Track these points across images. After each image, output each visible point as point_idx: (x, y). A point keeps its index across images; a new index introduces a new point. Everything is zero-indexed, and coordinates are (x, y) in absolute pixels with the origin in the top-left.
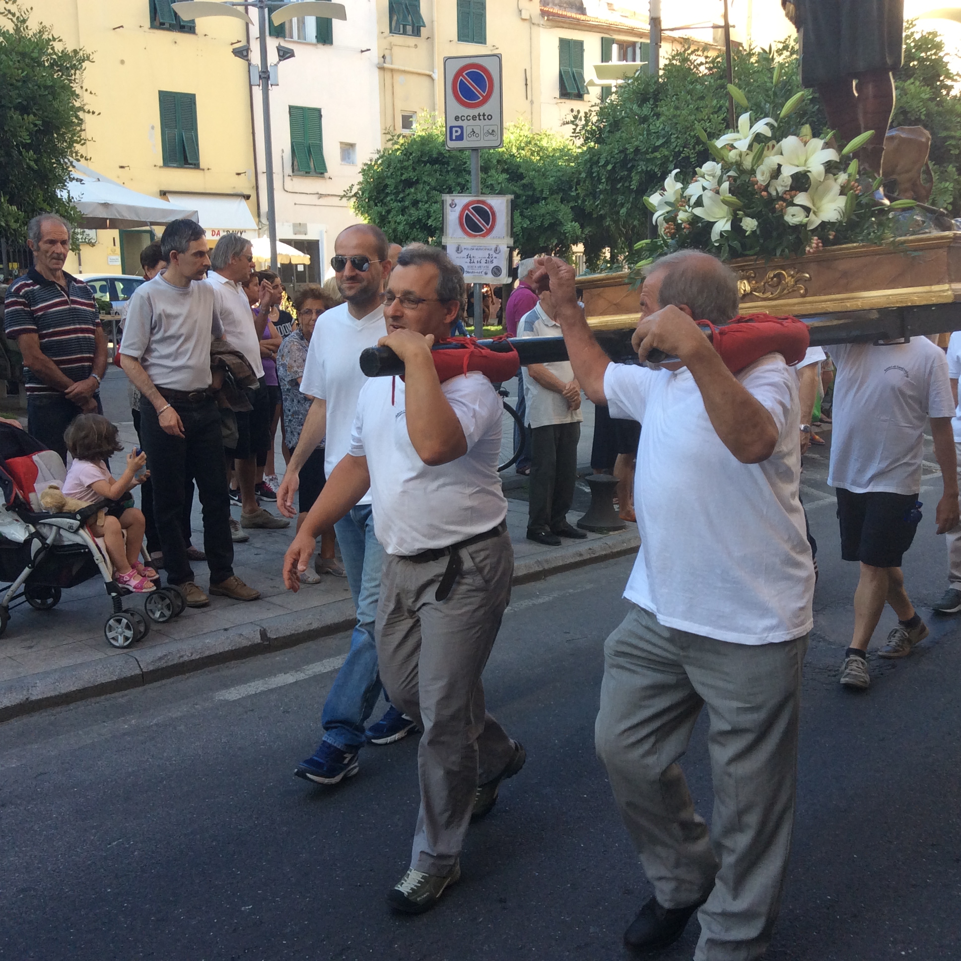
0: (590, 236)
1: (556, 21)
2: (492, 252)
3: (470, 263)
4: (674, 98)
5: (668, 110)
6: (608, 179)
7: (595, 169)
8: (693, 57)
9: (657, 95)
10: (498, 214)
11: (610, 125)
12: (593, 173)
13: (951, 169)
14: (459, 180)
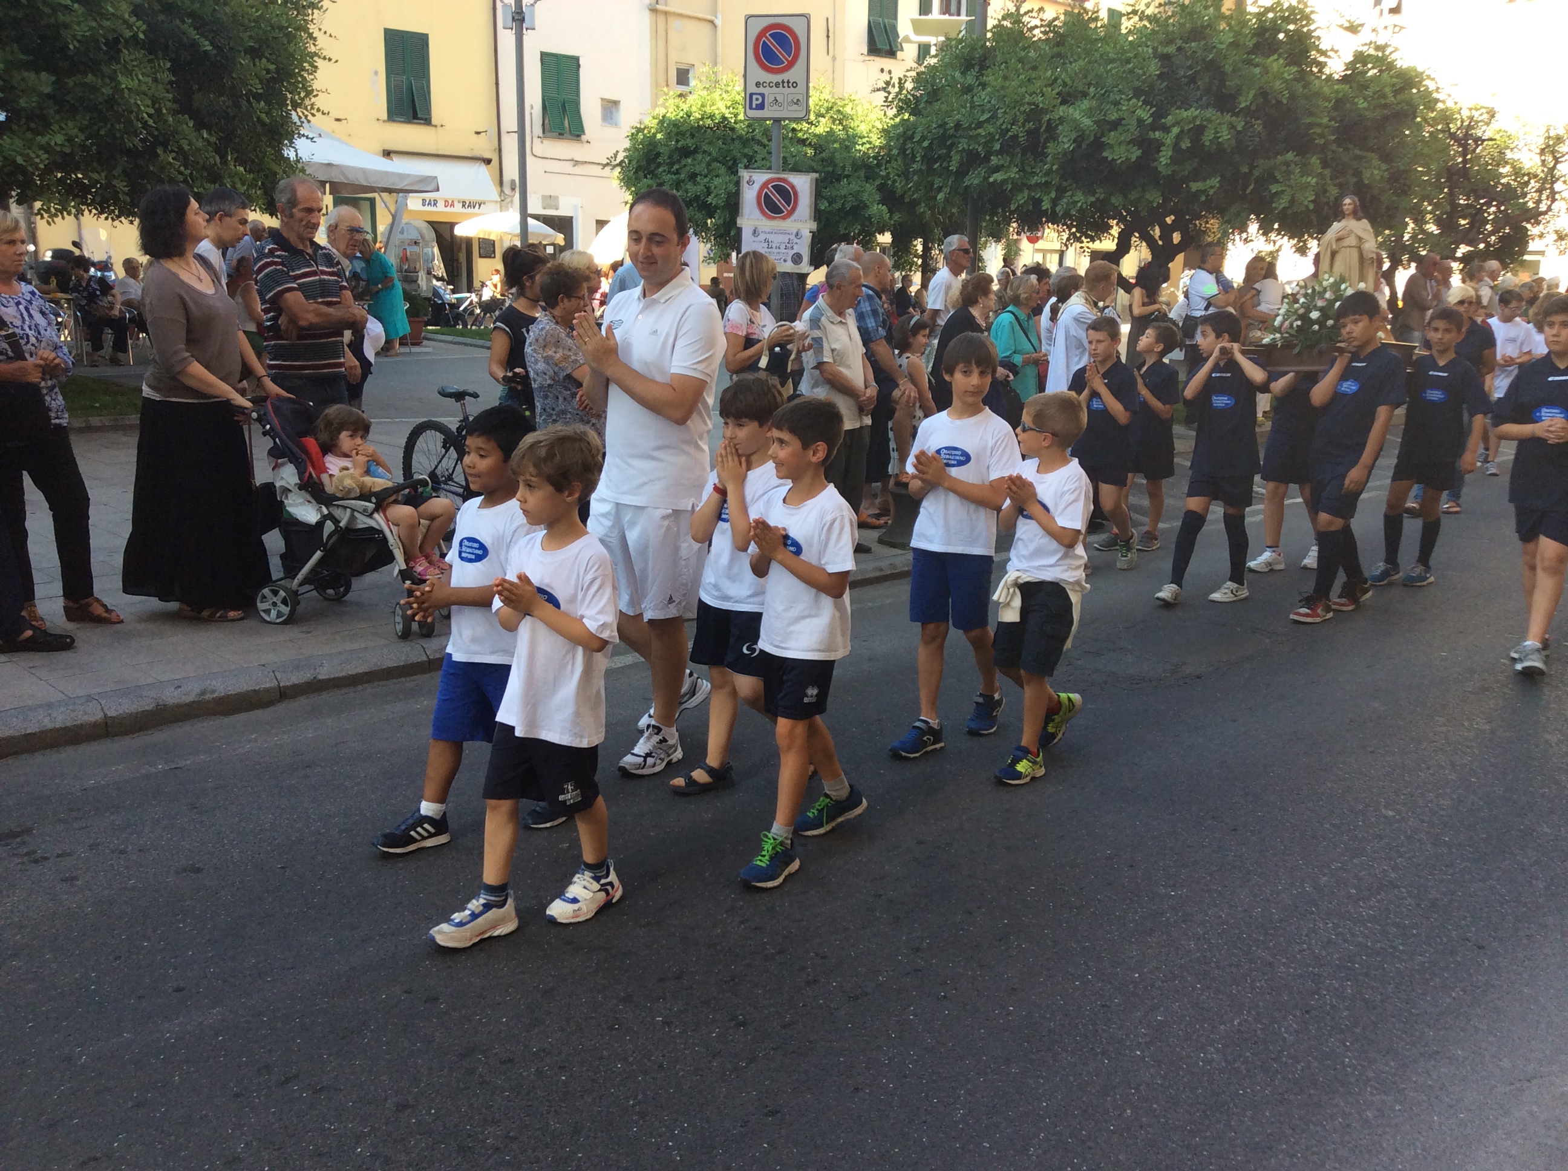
0: (900, 224)
2: (792, 237)
4: (1003, 66)
5: (996, 80)
6: (923, 157)
7: (909, 145)
8: (1026, 19)
9: (984, 61)
10: (800, 194)
11: (929, 94)
12: (905, 150)
13: (1315, 160)
14: (746, 151)
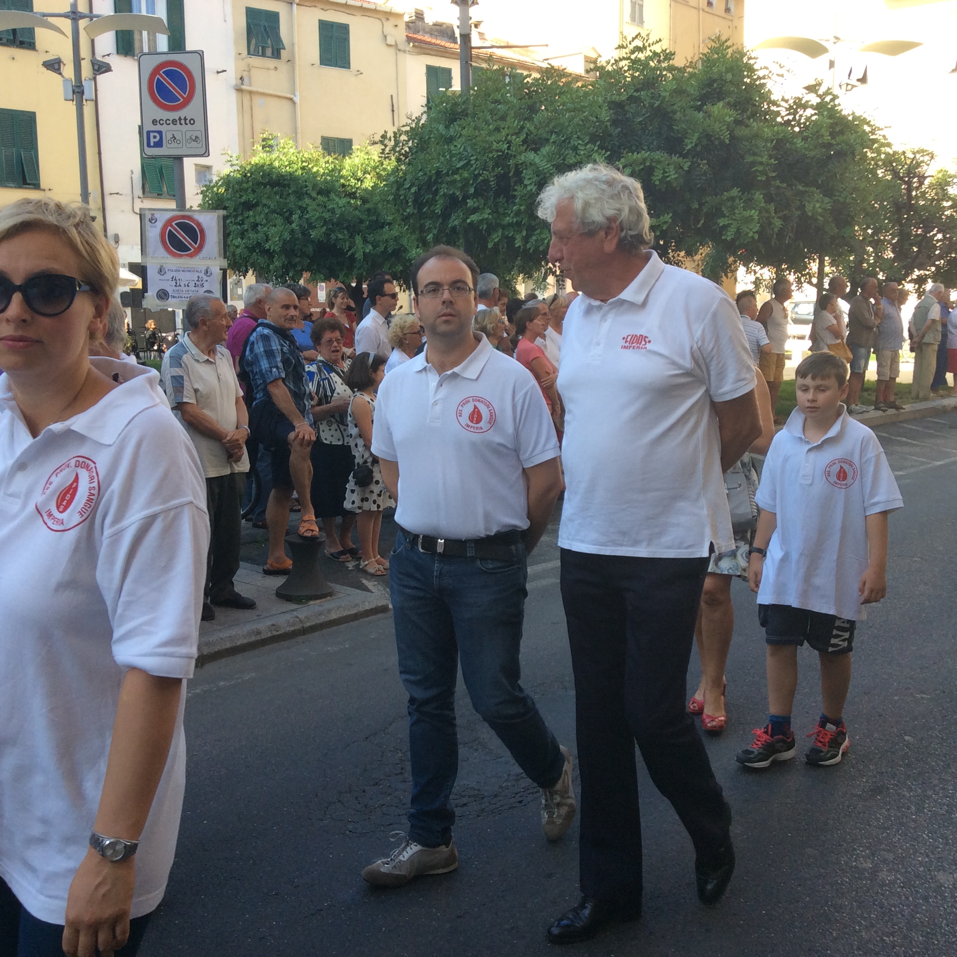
1: (421, 48)
2: (202, 275)
3: (176, 286)
6: (415, 201)
10: (207, 232)
11: (418, 146)
12: (399, 196)
13: (758, 196)
14: (300, 204)
